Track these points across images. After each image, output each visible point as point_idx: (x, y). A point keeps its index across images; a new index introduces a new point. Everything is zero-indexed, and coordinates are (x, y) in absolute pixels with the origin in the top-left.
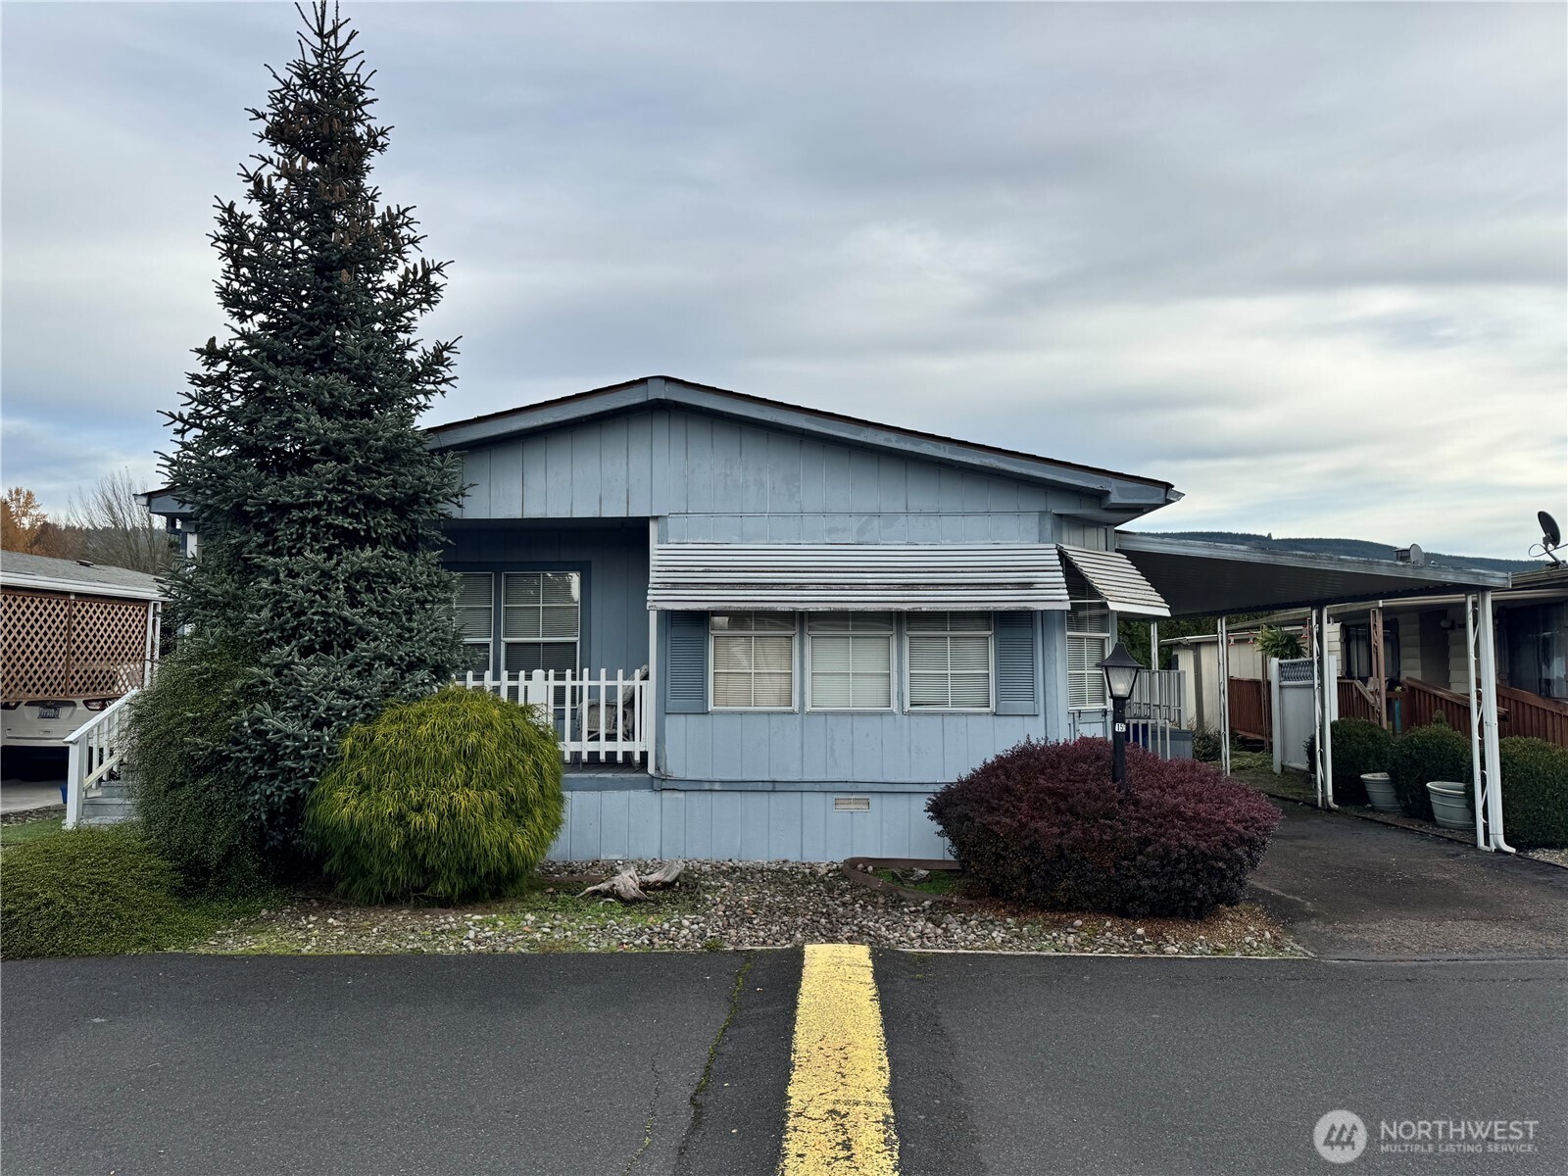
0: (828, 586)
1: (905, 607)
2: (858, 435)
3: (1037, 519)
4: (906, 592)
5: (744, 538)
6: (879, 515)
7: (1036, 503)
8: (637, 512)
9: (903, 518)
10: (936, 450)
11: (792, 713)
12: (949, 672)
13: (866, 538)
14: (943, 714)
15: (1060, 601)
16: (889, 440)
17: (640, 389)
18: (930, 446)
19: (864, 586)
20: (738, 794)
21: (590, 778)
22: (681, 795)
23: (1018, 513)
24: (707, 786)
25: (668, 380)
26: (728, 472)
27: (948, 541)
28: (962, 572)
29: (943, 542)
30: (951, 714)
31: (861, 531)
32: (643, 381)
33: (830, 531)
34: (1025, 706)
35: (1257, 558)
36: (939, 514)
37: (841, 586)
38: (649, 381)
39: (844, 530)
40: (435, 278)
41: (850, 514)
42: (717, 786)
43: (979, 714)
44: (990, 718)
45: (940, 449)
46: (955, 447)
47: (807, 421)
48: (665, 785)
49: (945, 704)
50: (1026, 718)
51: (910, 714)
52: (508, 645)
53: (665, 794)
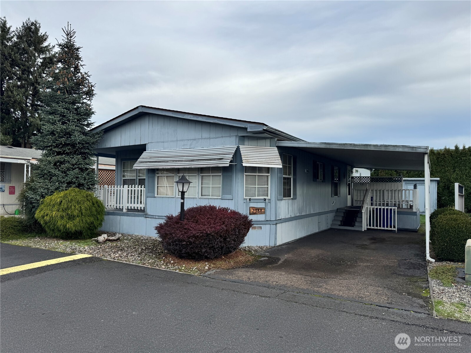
0: (173, 161)
1: (188, 167)
2: (184, 117)
3: (235, 137)
4: (190, 162)
5: (164, 148)
6: (195, 140)
7: (234, 133)
8: (142, 143)
9: (201, 140)
10: (202, 119)
11: (173, 198)
12: (211, 186)
13: (192, 146)
14: (209, 199)
15: (226, 163)
16: (191, 117)
17: (136, 110)
18: (201, 118)
19: (181, 161)
20: (161, 219)
21: (133, 213)
22: (150, 219)
23: (230, 136)
24: (155, 217)
25: (142, 106)
26: (161, 130)
27: (212, 146)
28: (208, 156)
29: (210, 147)
30: (211, 199)
31: (191, 145)
32: (137, 107)
33: (184, 145)
34: (229, 197)
35: (323, 146)
36: (210, 138)
37: (176, 161)
38: (139, 107)
39: (186, 145)
40: (93, 88)
41: (188, 140)
42: (157, 217)
43: (217, 199)
44: (220, 200)
45: (203, 118)
46: (207, 117)
47: (172, 114)
48: (147, 216)
49: (209, 196)
50: (230, 200)
51: (200, 198)
52: (139, 179)
53: (147, 218)
